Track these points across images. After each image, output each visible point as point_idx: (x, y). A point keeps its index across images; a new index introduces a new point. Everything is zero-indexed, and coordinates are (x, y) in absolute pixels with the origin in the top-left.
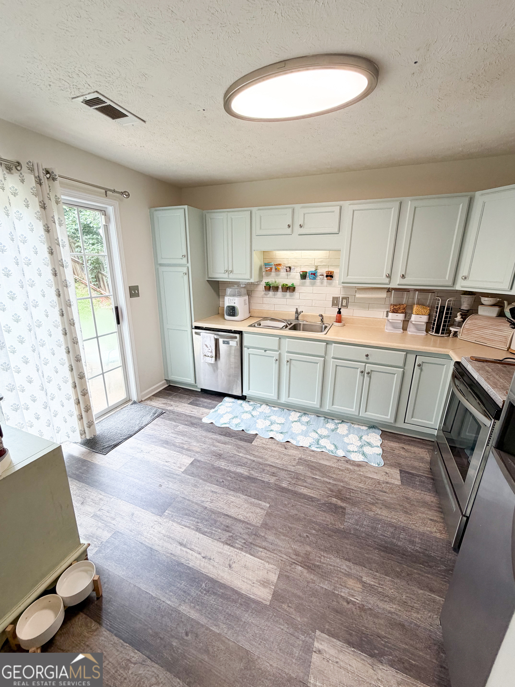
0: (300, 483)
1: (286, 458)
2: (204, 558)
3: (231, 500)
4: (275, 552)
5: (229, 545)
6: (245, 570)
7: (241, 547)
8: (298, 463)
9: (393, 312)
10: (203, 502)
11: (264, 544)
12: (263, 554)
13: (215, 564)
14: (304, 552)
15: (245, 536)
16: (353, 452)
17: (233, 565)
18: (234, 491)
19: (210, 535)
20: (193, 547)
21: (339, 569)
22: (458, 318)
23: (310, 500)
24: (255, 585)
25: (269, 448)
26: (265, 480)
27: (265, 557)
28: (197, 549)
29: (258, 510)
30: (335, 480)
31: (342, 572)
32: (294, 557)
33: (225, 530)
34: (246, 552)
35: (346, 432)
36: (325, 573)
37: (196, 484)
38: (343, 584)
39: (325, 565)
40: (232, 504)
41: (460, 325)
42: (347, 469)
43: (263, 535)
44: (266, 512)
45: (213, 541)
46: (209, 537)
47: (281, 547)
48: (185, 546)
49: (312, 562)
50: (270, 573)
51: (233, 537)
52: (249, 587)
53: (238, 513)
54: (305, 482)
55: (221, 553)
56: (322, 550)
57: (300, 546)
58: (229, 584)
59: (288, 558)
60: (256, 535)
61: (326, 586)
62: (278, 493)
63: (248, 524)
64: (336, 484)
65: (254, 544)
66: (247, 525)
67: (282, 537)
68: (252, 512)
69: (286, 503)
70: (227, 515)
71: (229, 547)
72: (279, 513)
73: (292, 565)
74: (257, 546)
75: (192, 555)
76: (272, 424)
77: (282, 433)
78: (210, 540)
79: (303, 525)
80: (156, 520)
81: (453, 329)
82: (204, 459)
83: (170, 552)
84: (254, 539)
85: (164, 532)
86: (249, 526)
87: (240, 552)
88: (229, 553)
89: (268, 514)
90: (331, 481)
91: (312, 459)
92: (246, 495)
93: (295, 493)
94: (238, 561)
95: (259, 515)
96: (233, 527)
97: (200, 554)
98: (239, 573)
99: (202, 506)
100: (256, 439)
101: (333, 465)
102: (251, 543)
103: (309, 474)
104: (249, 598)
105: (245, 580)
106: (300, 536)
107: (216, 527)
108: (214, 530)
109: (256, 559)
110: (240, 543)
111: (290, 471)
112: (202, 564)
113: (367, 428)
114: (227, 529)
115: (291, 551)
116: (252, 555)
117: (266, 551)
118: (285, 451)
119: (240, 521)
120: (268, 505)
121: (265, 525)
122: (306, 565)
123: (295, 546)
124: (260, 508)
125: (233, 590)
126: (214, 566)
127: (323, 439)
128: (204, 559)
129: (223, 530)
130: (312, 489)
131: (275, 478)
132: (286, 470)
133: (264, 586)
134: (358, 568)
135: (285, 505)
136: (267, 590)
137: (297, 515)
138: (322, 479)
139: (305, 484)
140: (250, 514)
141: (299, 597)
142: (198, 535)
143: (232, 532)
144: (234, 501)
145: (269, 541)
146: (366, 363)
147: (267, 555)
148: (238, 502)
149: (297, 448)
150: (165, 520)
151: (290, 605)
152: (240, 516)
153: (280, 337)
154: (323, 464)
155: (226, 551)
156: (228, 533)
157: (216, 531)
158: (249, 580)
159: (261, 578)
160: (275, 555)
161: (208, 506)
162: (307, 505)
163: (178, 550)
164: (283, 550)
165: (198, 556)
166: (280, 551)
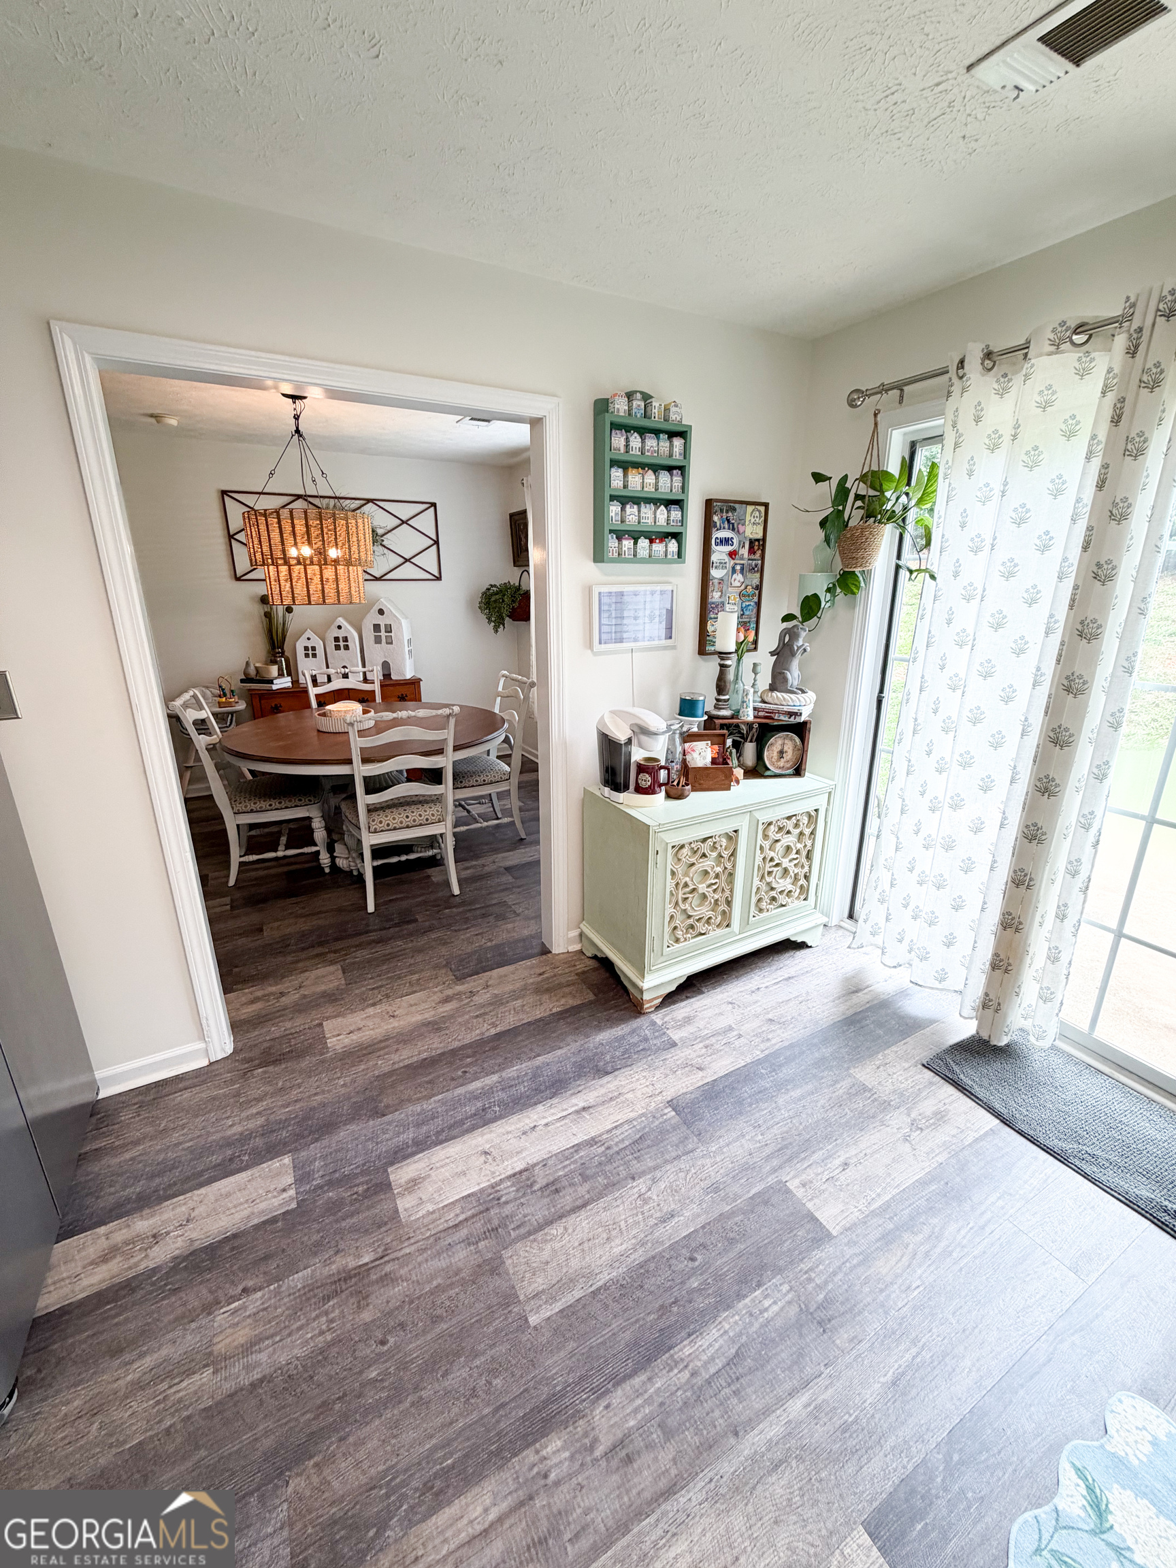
2: (535, 1126)
3: (618, 1241)
4: (432, 1239)
5: (521, 1172)
6: (459, 1169)
7: (498, 1188)
10: (655, 1181)
11: (463, 1232)
12: (452, 1214)
13: (510, 1135)
14: (372, 1297)
15: (507, 1210)
17: (483, 1158)
18: (641, 1266)
19: (564, 1156)
20: (566, 1121)
21: (278, 1338)
24: (427, 1169)
27: (443, 1213)
28: (558, 1124)
29: (540, 1283)
31: (267, 1338)
32: (388, 1268)
33: (553, 1183)
34: (482, 1191)
36: (307, 1301)
37: (722, 1193)
38: (260, 1316)
39: (314, 1315)
40: (605, 1236)
43: (482, 1244)
44: (522, 1297)
46: (564, 1150)
47: (426, 1260)
48: (577, 1112)
49: (344, 1295)
50: (414, 1203)
51: (527, 1186)
52: (434, 1160)
53: (570, 1231)
55: (518, 1153)
56: (330, 1345)
57: (388, 1302)
58: (466, 1138)
59: (399, 1254)
60: (493, 1230)
61: (297, 1280)
62: (545, 1391)
63: (530, 1233)
65: (481, 1212)
66: (527, 1229)
67: (439, 1280)
68: (547, 1263)
69: (497, 1382)
70: (584, 1205)
71: (518, 1169)
73: (386, 1250)
74: (473, 1216)
75: (553, 1114)
78: (555, 1149)
79: (412, 1362)
80: (664, 1094)
83: (584, 1092)
84: (490, 1221)
86: (522, 1231)
87: (493, 1181)
88: (506, 1163)
89: (509, 1298)
92: (605, 1287)
93: (498, 1453)
94: (481, 1169)
95: (528, 1275)
96: (546, 1201)
97: (546, 1125)
98: (465, 1159)
99: (643, 1173)
102: (488, 1209)
104: (423, 1151)
105: (447, 1161)
107: (571, 1172)
109: (457, 1197)
110: (506, 1192)
112: (527, 1121)
114: (553, 1188)
115: (402, 1272)
116: (469, 1196)
117: (451, 1224)
119: (549, 1222)
120: (533, 1320)
121: (493, 1267)
122: (355, 1275)
123: (397, 1291)
124: (543, 1291)
125: (454, 1138)
126: (508, 1133)
128: (532, 1125)
129: (556, 1180)
133: (408, 1182)
134: (228, 1387)
135: (494, 1372)
136: (403, 1181)
137: (444, 1375)
140: (546, 1255)
141: (344, 1218)
142: (582, 1138)
143: (539, 1193)
144: (607, 1247)
145: (459, 1246)
147: (442, 1221)
148: (599, 1252)
150: (653, 1104)
151: (354, 1196)
152: (561, 1230)
156: (544, 1184)
157: (565, 1167)
158: (442, 1167)
159: (426, 1183)
160: (428, 1235)
161: (635, 1184)
162: (435, 1449)
163: (579, 1101)
164: (420, 1259)
165: (545, 1121)
166: (425, 1250)
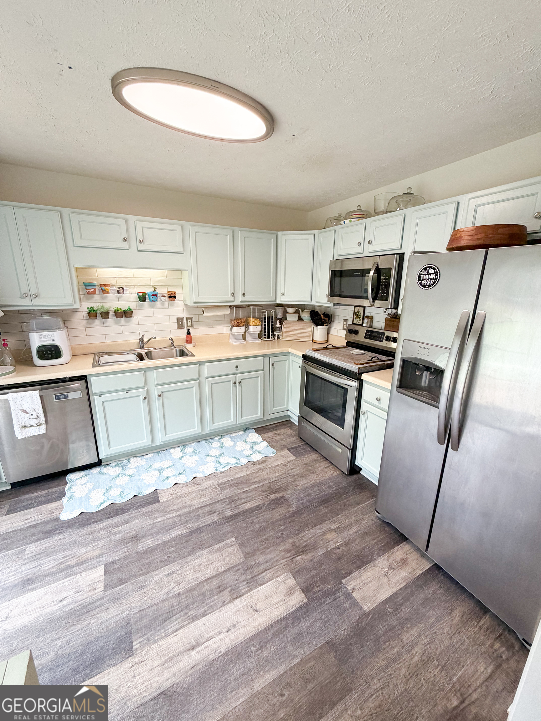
0: (238, 502)
1: (207, 492)
2: (227, 632)
3: (197, 564)
4: (275, 565)
5: (237, 598)
6: (269, 600)
7: (248, 589)
8: (222, 489)
9: (237, 326)
10: (169, 592)
11: (262, 568)
12: (268, 575)
13: (243, 624)
14: (291, 545)
15: (243, 578)
16: (251, 455)
17: (258, 607)
18: (191, 554)
19: (212, 609)
20: (207, 636)
21: (317, 535)
22: (278, 325)
23: (258, 509)
24: (286, 600)
25: (183, 494)
26: (209, 523)
27: (272, 576)
28: (213, 633)
29: (230, 550)
30: (259, 482)
31: (320, 535)
32: (289, 555)
33: (221, 591)
34: (256, 587)
35: (232, 443)
36: (314, 545)
37: (139, 585)
38: (327, 541)
39: (309, 541)
40: (201, 566)
41: (280, 329)
42: (259, 469)
43: (253, 563)
44: (237, 545)
45: (220, 611)
46: (212, 612)
47: (275, 557)
48: (198, 645)
49: (301, 547)
50: (287, 582)
51: (234, 589)
52: (284, 606)
53: (216, 568)
54: (242, 499)
55: (238, 611)
56: (299, 534)
57: (285, 544)
58: (270, 622)
59: (286, 560)
60: (249, 569)
61: (321, 552)
62: (231, 523)
63: (233, 567)
64: (263, 485)
65: (255, 576)
66: (234, 569)
67: (268, 550)
68: (227, 556)
69: (244, 525)
70: (208, 579)
71: (239, 599)
72: (247, 537)
73: (293, 561)
74: (258, 575)
75: (215, 643)
76: (161, 471)
77: (180, 474)
78: (217, 613)
79: (271, 530)
80: (130, 665)
81: (276, 333)
82: (118, 556)
83: (189, 667)
84: (251, 573)
85: (156, 663)
86: (237, 568)
87: (251, 593)
88: (245, 603)
89: (241, 545)
90: (258, 485)
91: (229, 479)
92: (206, 548)
93: (243, 513)
94: (258, 600)
95: (235, 552)
96: (225, 582)
97: (220, 633)
98: (268, 607)
99: (173, 597)
100: (159, 495)
101: (248, 473)
102: (252, 578)
103: (239, 491)
104: (293, 612)
105: (277, 606)
106: (277, 538)
107: (210, 598)
108: (211, 602)
109: (267, 584)
110: (244, 587)
111: (221, 500)
112: (232, 637)
113: (243, 432)
114: (220, 589)
115: (283, 553)
116: (262, 585)
117: (268, 571)
118: (200, 487)
119: (225, 571)
120: (233, 539)
121: (247, 555)
122: (300, 552)
123: (282, 548)
124: (229, 547)
125: (277, 622)
126: (244, 626)
127: (221, 458)
128: (229, 632)
129: (219, 593)
130: (251, 500)
131: (216, 514)
132: (218, 502)
133: (293, 593)
134: (324, 525)
135: (246, 527)
136: (297, 593)
137: (260, 527)
138: (250, 488)
139: (243, 501)
140: (227, 559)
141: (316, 575)
142: (199, 622)
143: (228, 585)
144: (201, 562)
145: (263, 562)
146: (236, 374)
147: (272, 573)
148: (206, 560)
149: (208, 477)
150: (144, 652)
151: (317, 585)
152: (220, 568)
153: (145, 370)
154: (240, 477)
155: (240, 604)
156: (225, 591)
157: (213, 601)
158: (279, 602)
159: (285, 592)
160: (277, 567)
161: (180, 591)
162: (260, 514)
163: (195, 656)
164: (278, 558)
165: (221, 636)
166: (277, 561)
